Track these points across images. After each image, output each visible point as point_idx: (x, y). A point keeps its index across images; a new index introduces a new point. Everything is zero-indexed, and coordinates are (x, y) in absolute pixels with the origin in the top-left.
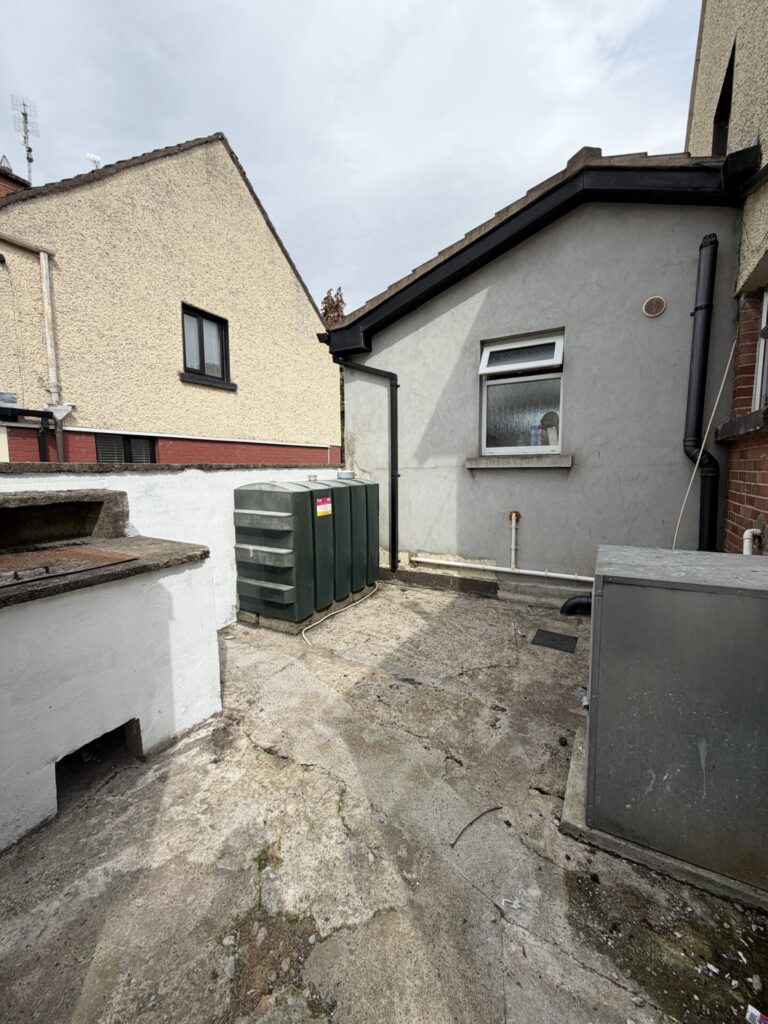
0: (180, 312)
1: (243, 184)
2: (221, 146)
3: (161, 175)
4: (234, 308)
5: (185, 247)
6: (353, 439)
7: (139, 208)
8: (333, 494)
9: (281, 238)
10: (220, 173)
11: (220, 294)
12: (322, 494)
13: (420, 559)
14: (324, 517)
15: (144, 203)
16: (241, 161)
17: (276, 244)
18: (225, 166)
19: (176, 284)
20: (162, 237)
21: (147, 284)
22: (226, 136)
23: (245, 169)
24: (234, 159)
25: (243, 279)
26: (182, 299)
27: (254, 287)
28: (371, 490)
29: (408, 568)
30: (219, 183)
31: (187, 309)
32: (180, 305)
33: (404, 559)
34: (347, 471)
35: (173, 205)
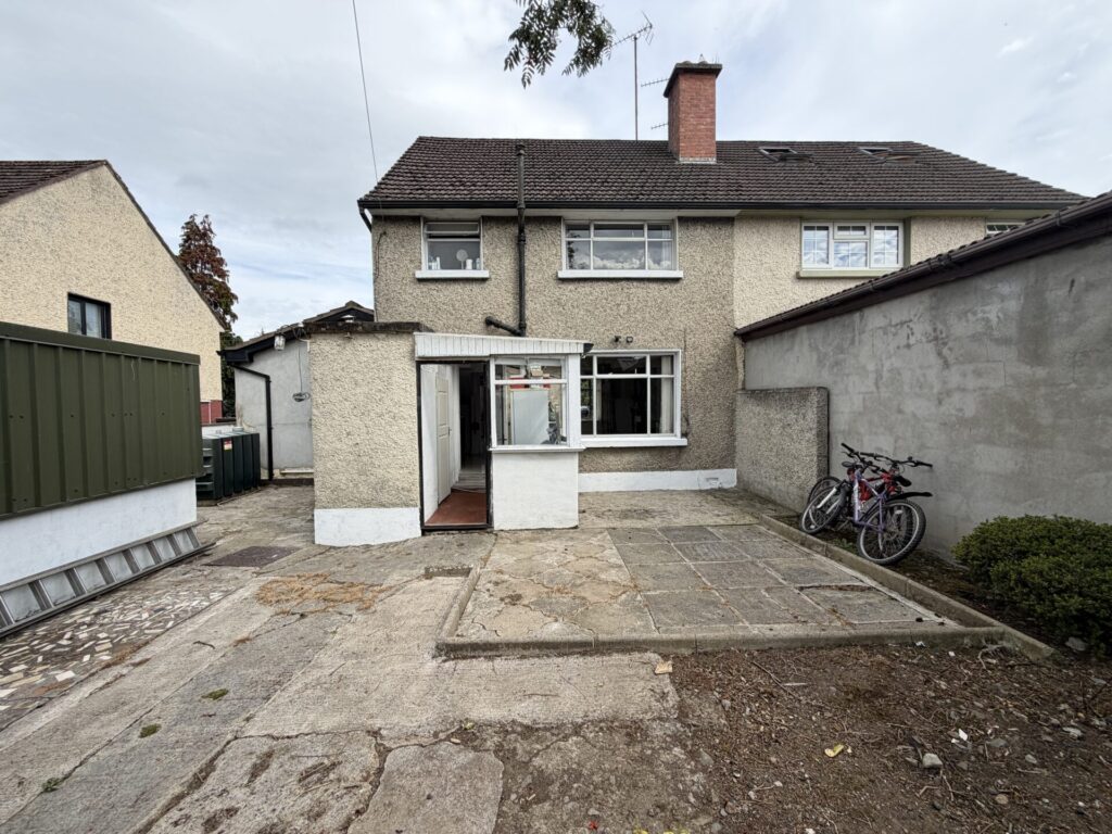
0: (66, 300)
1: (125, 196)
2: (105, 168)
3: (50, 196)
4: (116, 293)
5: (72, 249)
6: (241, 409)
7: (30, 224)
8: (233, 439)
9: (161, 234)
10: (104, 190)
11: (103, 283)
12: (227, 439)
13: (286, 471)
14: (228, 451)
15: (35, 220)
16: (123, 180)
17: (157, 239)
18: (109, 184)
19: (63, 278)
20: (50, 243)
21: (36, 281)
22: (110, 162)
23: (127, 185)
24: (118, 178)
25: (125, 269)
26: (68, 290)
27: (135, 275)
28: (255, 437)
29: (280, 477)
30: (103, 198)
31: (72, 297)
32: (65, 295)
33: (277, 474)
34: (239, 427)
35: (62, 218)
